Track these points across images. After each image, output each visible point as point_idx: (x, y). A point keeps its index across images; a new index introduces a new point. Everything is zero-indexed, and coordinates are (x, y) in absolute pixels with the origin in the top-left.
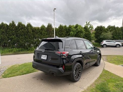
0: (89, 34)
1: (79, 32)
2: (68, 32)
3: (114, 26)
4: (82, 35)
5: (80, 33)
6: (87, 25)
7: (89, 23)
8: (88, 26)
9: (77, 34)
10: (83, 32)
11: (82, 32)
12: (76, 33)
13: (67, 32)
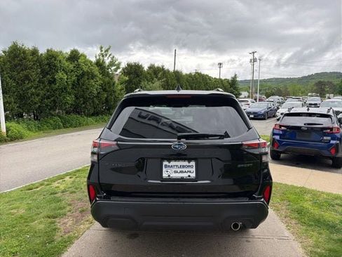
0: (112, 83)
1: (83, 74)
2: (47, 74)
3: (163, 66)
4: (93, 83)
5: (88, 79)
6: (103, 56)
7: (107, 51)
8: (106, 58)
9: (78, 80)
10: (95, 76)
11: (93, 76)
12: (74, 78)
13: (44, 73)
